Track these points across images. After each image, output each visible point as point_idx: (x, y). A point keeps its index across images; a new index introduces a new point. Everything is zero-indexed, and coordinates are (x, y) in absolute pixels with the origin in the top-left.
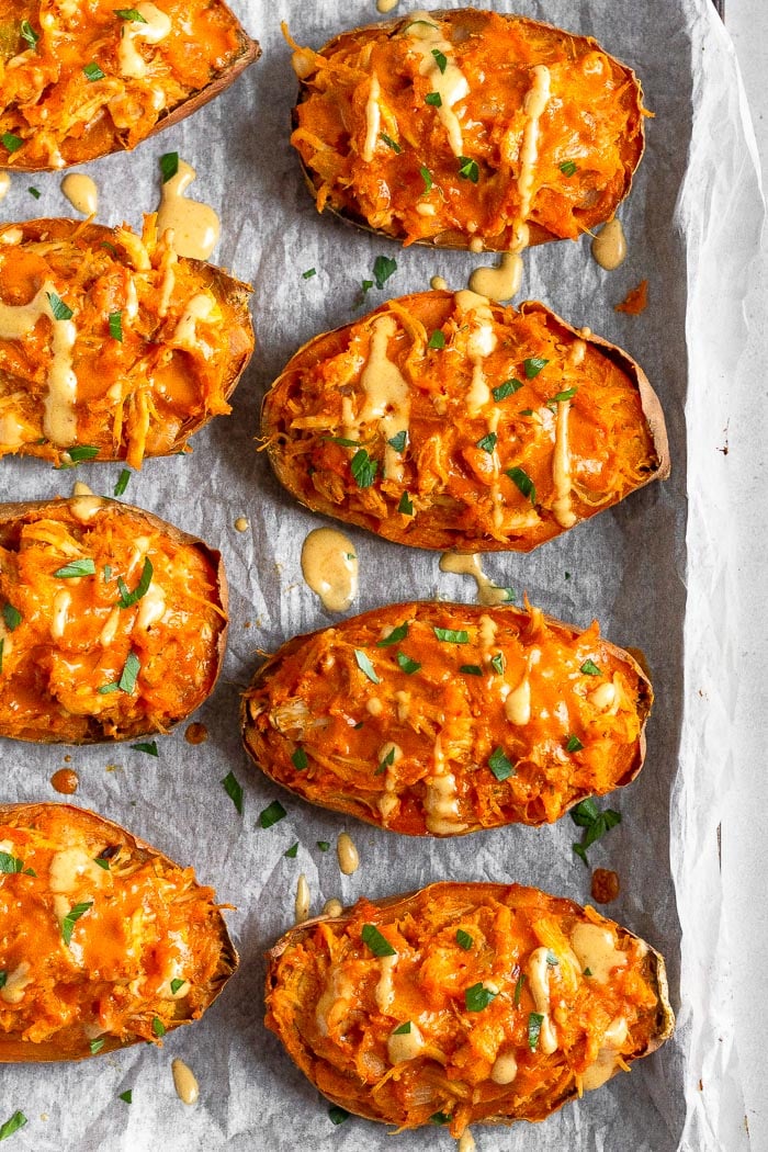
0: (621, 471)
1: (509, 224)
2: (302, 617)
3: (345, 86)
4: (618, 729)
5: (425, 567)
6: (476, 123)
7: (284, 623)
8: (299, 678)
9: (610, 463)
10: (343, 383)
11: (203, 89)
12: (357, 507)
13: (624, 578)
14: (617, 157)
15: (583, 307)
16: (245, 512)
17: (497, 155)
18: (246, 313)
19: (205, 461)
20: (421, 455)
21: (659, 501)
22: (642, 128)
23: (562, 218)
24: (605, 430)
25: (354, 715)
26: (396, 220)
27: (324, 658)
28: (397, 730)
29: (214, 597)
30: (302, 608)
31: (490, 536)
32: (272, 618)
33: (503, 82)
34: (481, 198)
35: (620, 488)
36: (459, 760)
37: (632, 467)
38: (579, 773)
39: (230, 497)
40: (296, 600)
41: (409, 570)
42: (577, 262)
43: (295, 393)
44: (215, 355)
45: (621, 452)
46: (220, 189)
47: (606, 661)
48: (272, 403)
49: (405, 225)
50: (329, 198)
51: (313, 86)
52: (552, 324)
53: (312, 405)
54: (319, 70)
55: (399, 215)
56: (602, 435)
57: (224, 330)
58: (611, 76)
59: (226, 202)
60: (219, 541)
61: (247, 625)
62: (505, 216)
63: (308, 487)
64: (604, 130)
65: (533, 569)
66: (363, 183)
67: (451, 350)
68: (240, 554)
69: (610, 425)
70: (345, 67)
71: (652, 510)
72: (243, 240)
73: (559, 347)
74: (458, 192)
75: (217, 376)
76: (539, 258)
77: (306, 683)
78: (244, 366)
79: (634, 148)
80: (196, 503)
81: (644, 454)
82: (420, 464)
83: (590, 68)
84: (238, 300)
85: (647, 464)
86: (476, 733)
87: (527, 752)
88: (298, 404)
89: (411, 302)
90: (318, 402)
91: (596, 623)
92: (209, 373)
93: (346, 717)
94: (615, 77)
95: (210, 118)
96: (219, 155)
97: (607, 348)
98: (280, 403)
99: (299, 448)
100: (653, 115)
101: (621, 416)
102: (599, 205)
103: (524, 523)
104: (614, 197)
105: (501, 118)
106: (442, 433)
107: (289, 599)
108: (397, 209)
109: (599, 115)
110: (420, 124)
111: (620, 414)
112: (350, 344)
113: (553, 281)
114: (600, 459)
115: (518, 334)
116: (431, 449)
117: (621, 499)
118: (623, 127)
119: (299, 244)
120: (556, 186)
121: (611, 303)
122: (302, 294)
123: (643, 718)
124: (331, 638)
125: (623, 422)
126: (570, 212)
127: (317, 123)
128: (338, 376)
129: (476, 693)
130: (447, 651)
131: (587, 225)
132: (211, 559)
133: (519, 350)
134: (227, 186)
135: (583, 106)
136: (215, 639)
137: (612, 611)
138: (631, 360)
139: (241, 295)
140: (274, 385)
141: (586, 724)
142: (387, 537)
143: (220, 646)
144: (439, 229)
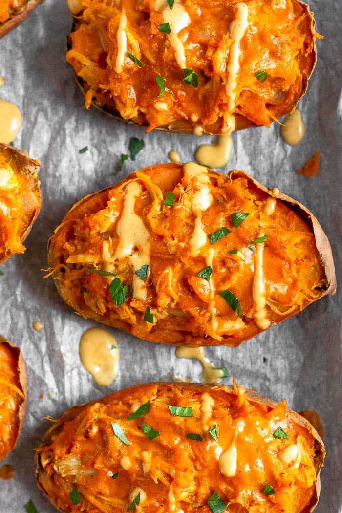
0: (302, 291)
1: (221, 116)
2: (80, 390)
3: (103, 19)
4: (300, 478)
5: (165, 354)
6: (195, 45)
7: (68, 395)
8: (74, 440)
9: (294, 285)
10: (103, 231)
11: (6, 22)
12: (115, 316)
13: (305, 361)
14: (296, 67)
15: (274, 172)
16: (40, 317)
17: (211, 67)
18: (36, 181)
19: (12, 282)
20: (159, 282)
21: (329, 309)
22: (315, 46)
23: (258, 110)
24: (290, 263)
25: (112, 468)
26: (141, 114)
27: (91, 427)
28: (142, 479)
29: (16, 380)
30: (80, 384)
31: (209, 337)
32: (59, 391)
33: (214, 15)
34: (200, 97)
35: (301, 304)
36: (187, 500)
37: (309, 288)
38: (272, 509)
39: (29, 307)
40: (76, 378)
41: (154, 357)
42: (270, 140)
43: (71, 237)
44: (11, 213)
45: (301, 278)
46: (22, 92)
47: (291, 427)
48: (55, 244)
49: (148, 117)
50: (94, 99)
51: (82, 19)
52: (251, 186)
53: (82, 247)
54: (85, 8)
55: (143, 110)
56: (287, 266)
57: (19, 193)
58: (292, 9)
59: (26, 101)
60: (22, 337)
61: (41, 396)
62: (217, 110)
63: (81, 302)
64: (287, 49)
65: (240, 355)
66: (117, 89)
67: (179, 206)
68: (37, 347)
69: (293, 259)
70: (104, 6)
71: (323, 316)
72: (37, 127)
73: (257, 202)
74: (184, 93)
75: (14, 227)
76: (244, 137)
77: (78, 444)
78: (34, 218)
79: (309, 61)
80: (6, 310)
81: (318, 278)
82: (157, 289)
83: (277, 5)
84: (30, 172)
85: (320, 285)
86: (198, 481)
87: (235, 496)
88: (73, 244)
89: (153, 172)
90: (85, 244)
91: (285, 393)
92: (9, 225)
93: (105, 470)
94: (295, 10)
95: (14, 42)
96: (20, 68)
97: (291, 203)
98: (60, 244)
99: (74, 275)
100: (322, 37)
101: (301, 251)
102: (284, 101)
103: (233, 327)
104: (295, 95)
105: (213, 41)
106: (173, 267)
107: (71, 378)
108: (141, 106)
109: (284, 37)
110: (155, 46)
111: (300, 251)
112: (108, 202)
113: (254, 155)
114: (286, 283)
115: (227, 194)
116: (165, 278)
117: (301, 310)
118: (301, 46)
119: (76, 130)
120: (254, 89)
121: (294, 168)
122: (79, 165)
123: (317, 468)
124: (96, 412)
125: (302, 256)
126: (264, 107)
127: (84, 46)
128: (100, 226)
129: (198, 454)
130: (177, 423)
131: (276, 116)
132: (14, 353)
133: (228, 206)
134: (26, 89)
135: (272, 31)
136: (17, 410)
137: (297, 385)
138: (308, 211)
139: (32, 169)
140: (56, 231)
141: (277, 476)
142: (138, 336)
143: (21, 415)
144: (171, 119)
